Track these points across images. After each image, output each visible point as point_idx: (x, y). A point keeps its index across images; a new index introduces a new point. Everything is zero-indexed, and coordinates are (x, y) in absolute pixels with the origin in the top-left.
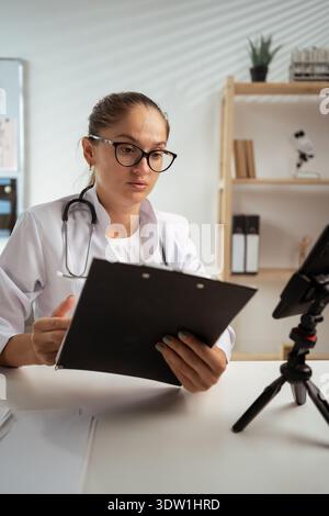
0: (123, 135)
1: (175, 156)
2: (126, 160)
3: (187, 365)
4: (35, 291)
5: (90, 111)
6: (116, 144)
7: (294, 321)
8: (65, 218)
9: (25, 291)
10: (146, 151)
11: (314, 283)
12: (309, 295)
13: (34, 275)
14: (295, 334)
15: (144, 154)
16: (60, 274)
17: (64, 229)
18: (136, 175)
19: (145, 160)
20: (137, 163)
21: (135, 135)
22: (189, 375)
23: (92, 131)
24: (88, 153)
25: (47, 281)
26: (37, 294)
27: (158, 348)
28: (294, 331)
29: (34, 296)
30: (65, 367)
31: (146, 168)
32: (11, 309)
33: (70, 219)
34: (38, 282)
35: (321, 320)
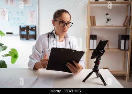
0: (61, 20)
1: (72, 24)
2: (62, 25)
3: (72, 68)
4: (42, 53)
5: (54, 14)
6: (59, 22)
7: (95, 59)
8: (48, 37)
9: (40, 53)
10: (66, 23)
11: (98, 52)
12: (98, 54)
13: (42, 50)
14: (95, 62)
15: (66, 24)
16: (47, 50)
17: (48, 40)
18: (64, 28)
19: (66, 25)
20: (64, 25)
21: (64, 20)
22: (73, 70)
23: (54, 19)
24: (53, 23)
25: (45, 51)
26: (43, 54)
27: (66, 65)
28: (95, 61)
29: (42, 54)
30: (48, 70)
31: (66, 27)
32: (37, 57)
33: (49, 37)
34: (43, 51)
35: (101, 59)
